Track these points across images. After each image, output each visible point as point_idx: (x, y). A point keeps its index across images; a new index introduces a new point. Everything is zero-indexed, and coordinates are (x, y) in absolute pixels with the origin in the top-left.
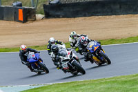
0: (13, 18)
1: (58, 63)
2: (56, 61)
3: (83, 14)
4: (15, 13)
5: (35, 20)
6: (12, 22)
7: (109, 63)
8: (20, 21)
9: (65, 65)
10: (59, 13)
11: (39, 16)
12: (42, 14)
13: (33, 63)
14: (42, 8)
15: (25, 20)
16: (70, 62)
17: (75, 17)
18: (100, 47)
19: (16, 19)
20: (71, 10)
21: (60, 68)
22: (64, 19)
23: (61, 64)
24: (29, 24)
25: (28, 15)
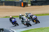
0: (20, 5)
1: (23, 22)
2: (22, 22)
3: (45, 4)
4: (20, 4)
5: (28, 6)
6: (19, 7)
7: (39, 23)
8: (22, 7)
9: (25, 23)
10: (36, 4)
11: (29, 5)
12: (30, 4)
13: (14, 22)
14: (30, 2)
15: (24, 6)
16: (27, 22)
17: (42, 5)
18: (36, 17)
19: (21, 6)
20: (40, 3)
21: (24, 24)
22: (38, 6)
23: (24, 23)
24: (26, 8)
25: (25, 5)
